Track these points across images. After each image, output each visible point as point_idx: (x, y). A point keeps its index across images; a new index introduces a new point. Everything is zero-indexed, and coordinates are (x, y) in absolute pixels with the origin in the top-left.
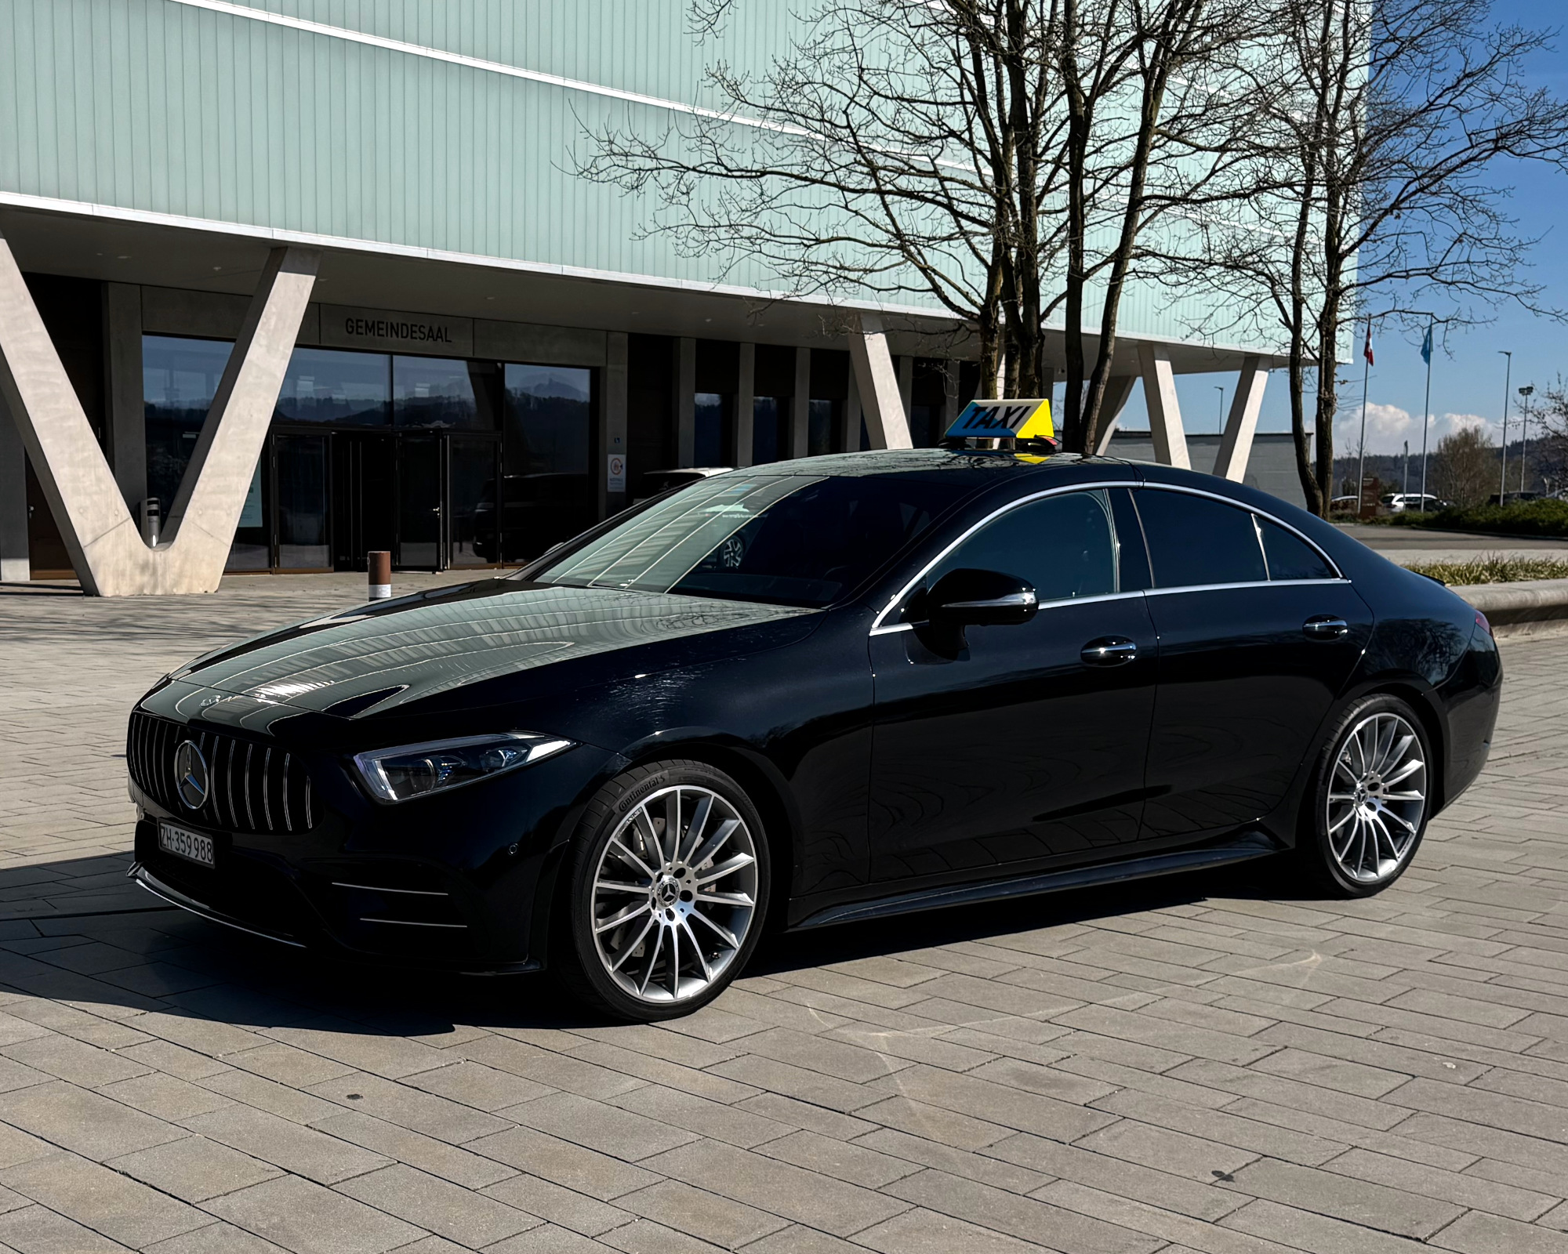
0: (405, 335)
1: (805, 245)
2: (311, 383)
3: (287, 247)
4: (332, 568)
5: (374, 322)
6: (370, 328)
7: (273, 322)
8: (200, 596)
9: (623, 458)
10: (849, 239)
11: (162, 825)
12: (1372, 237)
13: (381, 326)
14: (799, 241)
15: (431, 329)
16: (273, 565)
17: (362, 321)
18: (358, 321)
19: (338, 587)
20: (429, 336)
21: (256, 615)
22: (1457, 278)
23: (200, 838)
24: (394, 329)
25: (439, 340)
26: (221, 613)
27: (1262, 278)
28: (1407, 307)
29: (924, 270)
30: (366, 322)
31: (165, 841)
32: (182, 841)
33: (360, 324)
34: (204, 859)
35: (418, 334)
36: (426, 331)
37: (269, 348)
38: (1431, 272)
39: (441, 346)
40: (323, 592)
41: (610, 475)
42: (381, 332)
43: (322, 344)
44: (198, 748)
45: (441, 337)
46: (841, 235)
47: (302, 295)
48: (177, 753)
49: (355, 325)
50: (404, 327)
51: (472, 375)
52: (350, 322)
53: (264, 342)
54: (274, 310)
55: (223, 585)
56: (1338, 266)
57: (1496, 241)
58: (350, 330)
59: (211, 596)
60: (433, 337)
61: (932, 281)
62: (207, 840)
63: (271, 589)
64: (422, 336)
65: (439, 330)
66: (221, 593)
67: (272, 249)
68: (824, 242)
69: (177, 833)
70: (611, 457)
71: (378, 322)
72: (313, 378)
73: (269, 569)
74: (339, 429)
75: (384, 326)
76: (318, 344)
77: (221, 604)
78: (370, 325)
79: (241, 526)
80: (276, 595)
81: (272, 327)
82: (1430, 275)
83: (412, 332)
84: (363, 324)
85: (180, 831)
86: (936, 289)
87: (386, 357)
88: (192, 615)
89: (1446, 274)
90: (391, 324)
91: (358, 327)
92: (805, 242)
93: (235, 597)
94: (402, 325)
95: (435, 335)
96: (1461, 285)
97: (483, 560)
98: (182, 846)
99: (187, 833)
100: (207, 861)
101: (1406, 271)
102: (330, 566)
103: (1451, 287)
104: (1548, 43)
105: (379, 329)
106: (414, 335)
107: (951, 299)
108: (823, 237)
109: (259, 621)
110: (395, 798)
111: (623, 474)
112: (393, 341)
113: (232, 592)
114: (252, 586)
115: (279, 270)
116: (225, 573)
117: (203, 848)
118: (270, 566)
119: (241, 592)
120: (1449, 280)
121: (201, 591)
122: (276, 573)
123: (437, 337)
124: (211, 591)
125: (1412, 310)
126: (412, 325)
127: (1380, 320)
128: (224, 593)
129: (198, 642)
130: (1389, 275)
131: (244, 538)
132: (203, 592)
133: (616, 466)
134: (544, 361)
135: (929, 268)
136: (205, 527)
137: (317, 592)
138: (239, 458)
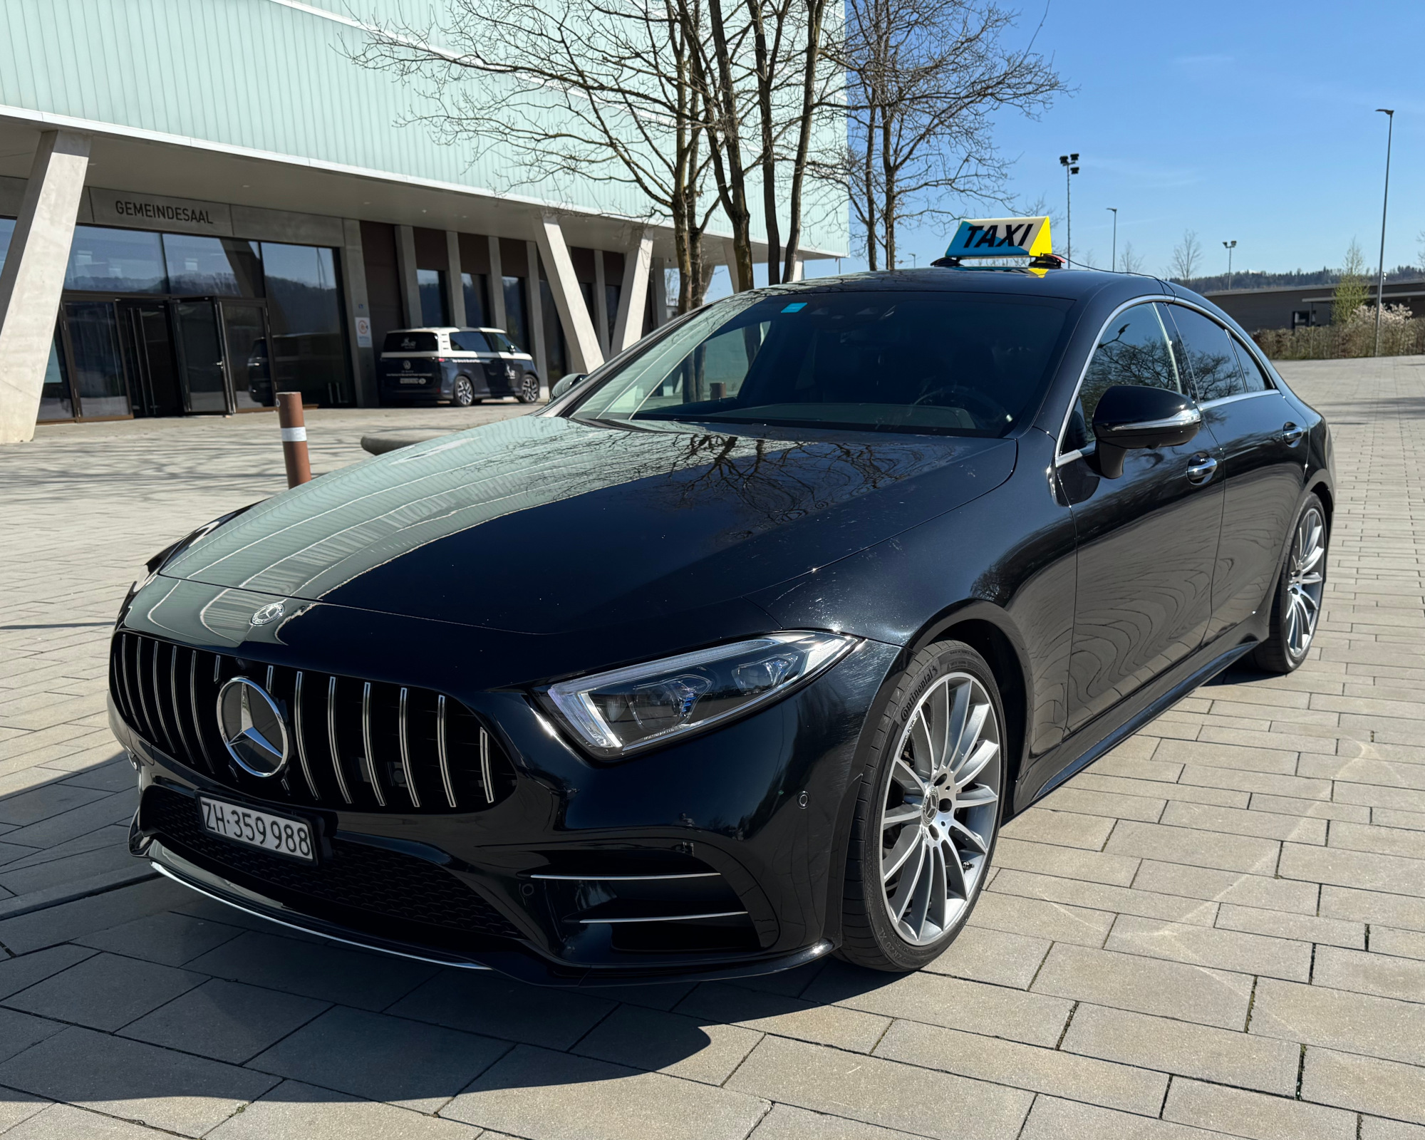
0: (171, 216)
1: (536, 140)
2: (89, 257)
3: (57, 131)
4: (132, 416)
5: (141, 205)
6: (140, 209)
7: (53, 197)
8: (16, 445)
9: (367, 321)
10: (570, 136)
11: (204, 799)
12: (911, 157)
13: (148, 208)
14: (529, 135)
15: (193, 212)
16: (76, 414)
17: (130, 203)
18: (126, 203)
19: (146, 431)
20: (192, 218)
21: (81, 460)
22: (967, 187)
23: (282, 822)
24: (161, 211)
25: (202, 221)
26: (46, 460)
27: (840, 186)
28: (936, 208)
29: (628, 163)
30: (134, 204)
31: (213, 823)
32: (247, 825)
33: (129, 206)
34: (294, 850)
35: (182, 216)
36: (189, 213)
37: (52, 221)
38: (950, 182)
39: (204, 227)
40: (135, 437)
41: (359, 334)
42: (149, 214)
43: (96, 223)
44: (263, 687)
45: (203, 219)
46: (564, 132)
47: (77, 174)
48: (220, 699)
49: (124, 206)
50: (170, 210)
51: (227, 252)
52: (119, 204)
53: (47, 215)
54: (52, 187)
55: (37, 434)
56: (892, 176)
57: (990, 161)
58: (121, 211)
59: (27, 445)
60: (196, 218)
61: (636, 174)
62: (296, 826)
63: (80, 436)
64: (187, 218)
65: (201, 213)
66: (37, 441)
67: (43, 133)
68: (551, 137)
69: (234, 813)
70: (358, 320)
71: (146, 205)
72: (91, 253)
73: (73, 419)
74: (122, 296)
75: (151, 208)
76: (92, 223)
77: (42, 452)
78: (138, 207)
79: (47, 382)
80: (91, 441)
81: (53, 202)
82: (950, 185)
83: (177, 214)
84: (132, 206)
85: (240, 810)
86: (639, 180)
87: (157, 235)
88: (17, 463)
89: (960, 184)
90: (158, 207)
91: (127, 208)
92: (536, 136)
93: (52, 445)
94: (168, 208)
95: (200, 217)
96: (968, 192)
97: (259, 405)
98: (247, 831)
99: (255, 814)
100: (298, 853)
101: (937, 181)
102: (129, 413)
103: (963, 194)
104: (1013, 21)
105: (146, 211)
106: (179, 217)
107: (650, 188)
108: (551, 133)
109: (89, 466)
110: (618, 744)
111: (369, 334)
112: (162, 222)
113: (47, 440)
114: (63, 434)
115: (52, 151)
116: (38, 422)
117: (291, 836)
118: (74, 416)
119: (55, 440)
120: (962, 189)
121: (16, 440)
122: (80, 422)
123: (200, 219)
124: (27, 440)
125: (940, 210)
126: (176, 209)
127: (920, 217)
128: (40, 441)
129: (35, 489)
130: (926, 184)
131: (50, 392)
132: (19, 442)
133: (362, 327)
134: (294, 241)
135: (634, 163)
136: (13, 383)
137: (129, 437)
138: (36, 320)
